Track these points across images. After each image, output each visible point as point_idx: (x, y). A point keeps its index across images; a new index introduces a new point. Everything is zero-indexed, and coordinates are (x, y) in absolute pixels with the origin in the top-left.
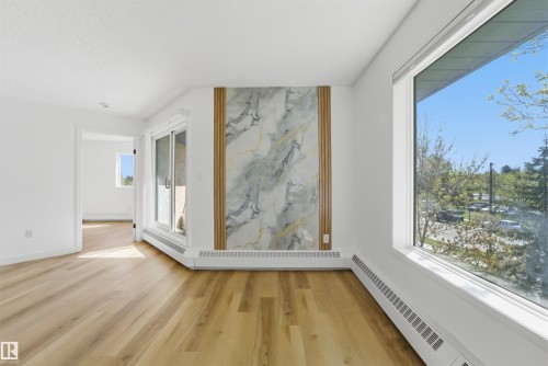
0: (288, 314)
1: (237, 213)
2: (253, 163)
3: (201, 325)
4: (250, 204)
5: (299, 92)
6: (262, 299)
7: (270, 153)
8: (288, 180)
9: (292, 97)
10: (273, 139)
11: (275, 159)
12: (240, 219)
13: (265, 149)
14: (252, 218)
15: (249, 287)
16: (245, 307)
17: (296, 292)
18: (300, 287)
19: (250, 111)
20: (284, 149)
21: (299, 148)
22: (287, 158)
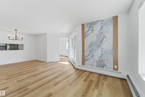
0: (96, 86)
1: (88, 56)
2: (92, 43)
3: (74, 81)
4: (91, 54)
5: (106, 20)
6: (90, 80)
7: (96, 40)
8: (102, 48)
9: (103, 22)
10: (97, 36)
11: (98, 42)
12: (88, 58)
13: (95, 39)
14: (91, 58)
15: (88, 76)
16: (85, 80)
17: (102, 81)
18: (104, 80)
19: (91, 29)
20: (101, 38)
21: (105, 38)
22: (101, 41)
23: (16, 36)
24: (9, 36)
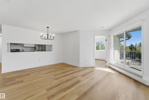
23: (48, 35)
24: (41, 34)
